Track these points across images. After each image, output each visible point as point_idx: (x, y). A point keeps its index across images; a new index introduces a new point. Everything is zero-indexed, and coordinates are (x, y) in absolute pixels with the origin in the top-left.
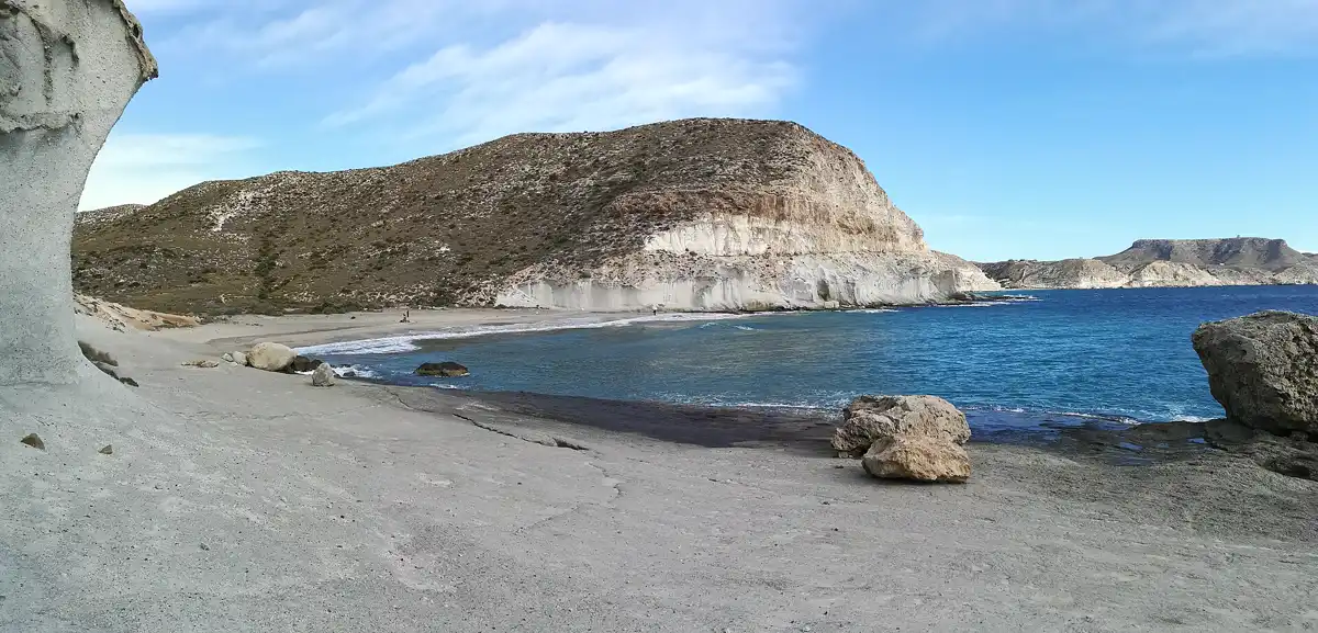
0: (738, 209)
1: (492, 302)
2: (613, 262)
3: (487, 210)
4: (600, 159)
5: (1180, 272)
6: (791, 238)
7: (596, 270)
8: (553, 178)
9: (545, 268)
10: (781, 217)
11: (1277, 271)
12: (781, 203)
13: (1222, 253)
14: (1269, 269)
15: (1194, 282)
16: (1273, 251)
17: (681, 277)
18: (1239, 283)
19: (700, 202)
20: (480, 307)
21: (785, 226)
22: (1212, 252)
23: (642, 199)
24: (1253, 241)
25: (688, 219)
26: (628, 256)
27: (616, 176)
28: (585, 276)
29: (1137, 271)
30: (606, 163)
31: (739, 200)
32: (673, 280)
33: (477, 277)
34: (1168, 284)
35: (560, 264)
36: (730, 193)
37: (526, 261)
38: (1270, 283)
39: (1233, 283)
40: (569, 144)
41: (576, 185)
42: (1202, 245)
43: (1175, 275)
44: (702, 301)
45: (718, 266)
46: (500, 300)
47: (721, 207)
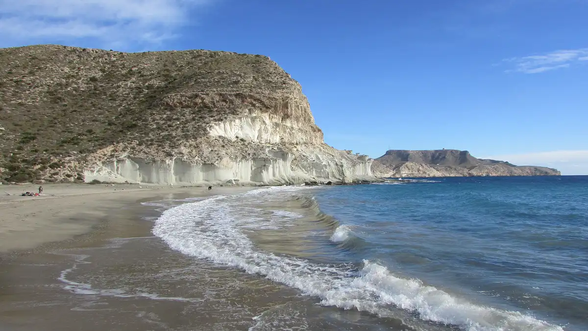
0: (265, 108)
1: (80, 178)
2: (188, 144)
3: (34, 98)
4: (134, 69)
5: (421, 168)
6: (293, 131)
7: (176, 150)
8: (93, 79)
9: (126, 147)
10: (286, 116)
11: (470, 169)
12: (286, 106)
13: (436, 158)
14: (465, 167)
15: (429, 175)
16: (463, 157)
17: (244, 157)
18: (452, 175)
19: (238, 101)
20: (69, 182)
21: (288, 123)
22: (430, 158)
23: (189, 98)
24: (452, 151)
25: (233, 113)
26: (199, 140)
27: (151, 82)
28: (169, 155)
29: (397, 168)
30: (140, 72)
31: (266, 102)
32: (238, 160)
33: (56, 155)
34: (415, 175)
35: (140, 144)
36: (257, 96)
37: (103, 142)
38: (468, 176)
39: (448, 175)
40: (100, 57)
41: (119, 87)
42: (425, 154)
43: (419, 170)
44: (261, 177)
45: (267, 150)
46: (88, 176)
47: (254, 105)
